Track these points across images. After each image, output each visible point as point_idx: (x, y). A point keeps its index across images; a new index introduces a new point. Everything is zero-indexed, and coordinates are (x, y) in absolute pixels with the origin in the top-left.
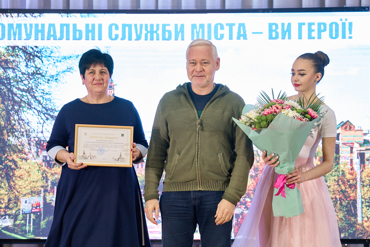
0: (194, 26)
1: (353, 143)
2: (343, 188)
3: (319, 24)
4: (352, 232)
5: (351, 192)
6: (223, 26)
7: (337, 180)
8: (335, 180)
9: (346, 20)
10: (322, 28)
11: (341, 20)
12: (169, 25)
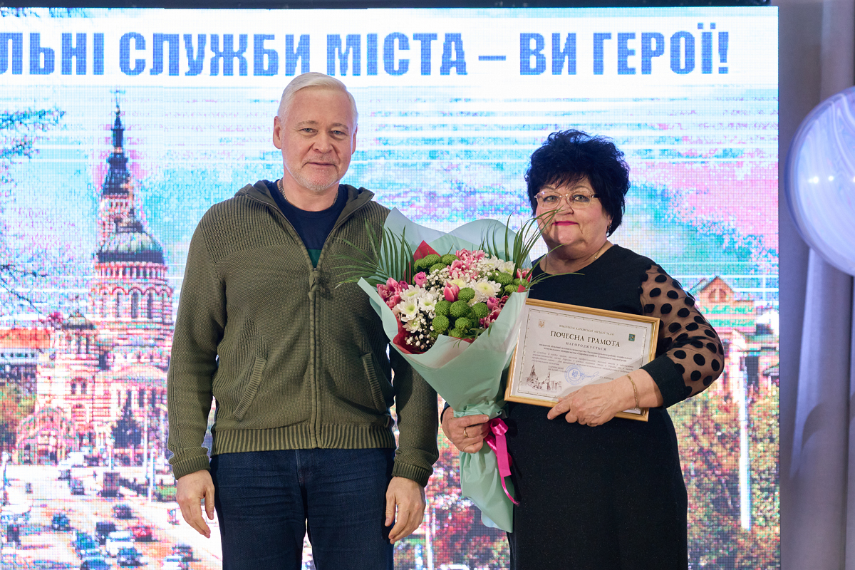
0: (333, 40)
1: (730, 333)
2: (705, 443)
3: (646, 37)
4: (727, 553)
5: (725, 453)
6: (407, 39)
7: (689, 424)
8: (684, 424)
9: (713, 26)
10: (654, 47)
11: (700, 26)
12: (271, 37)
